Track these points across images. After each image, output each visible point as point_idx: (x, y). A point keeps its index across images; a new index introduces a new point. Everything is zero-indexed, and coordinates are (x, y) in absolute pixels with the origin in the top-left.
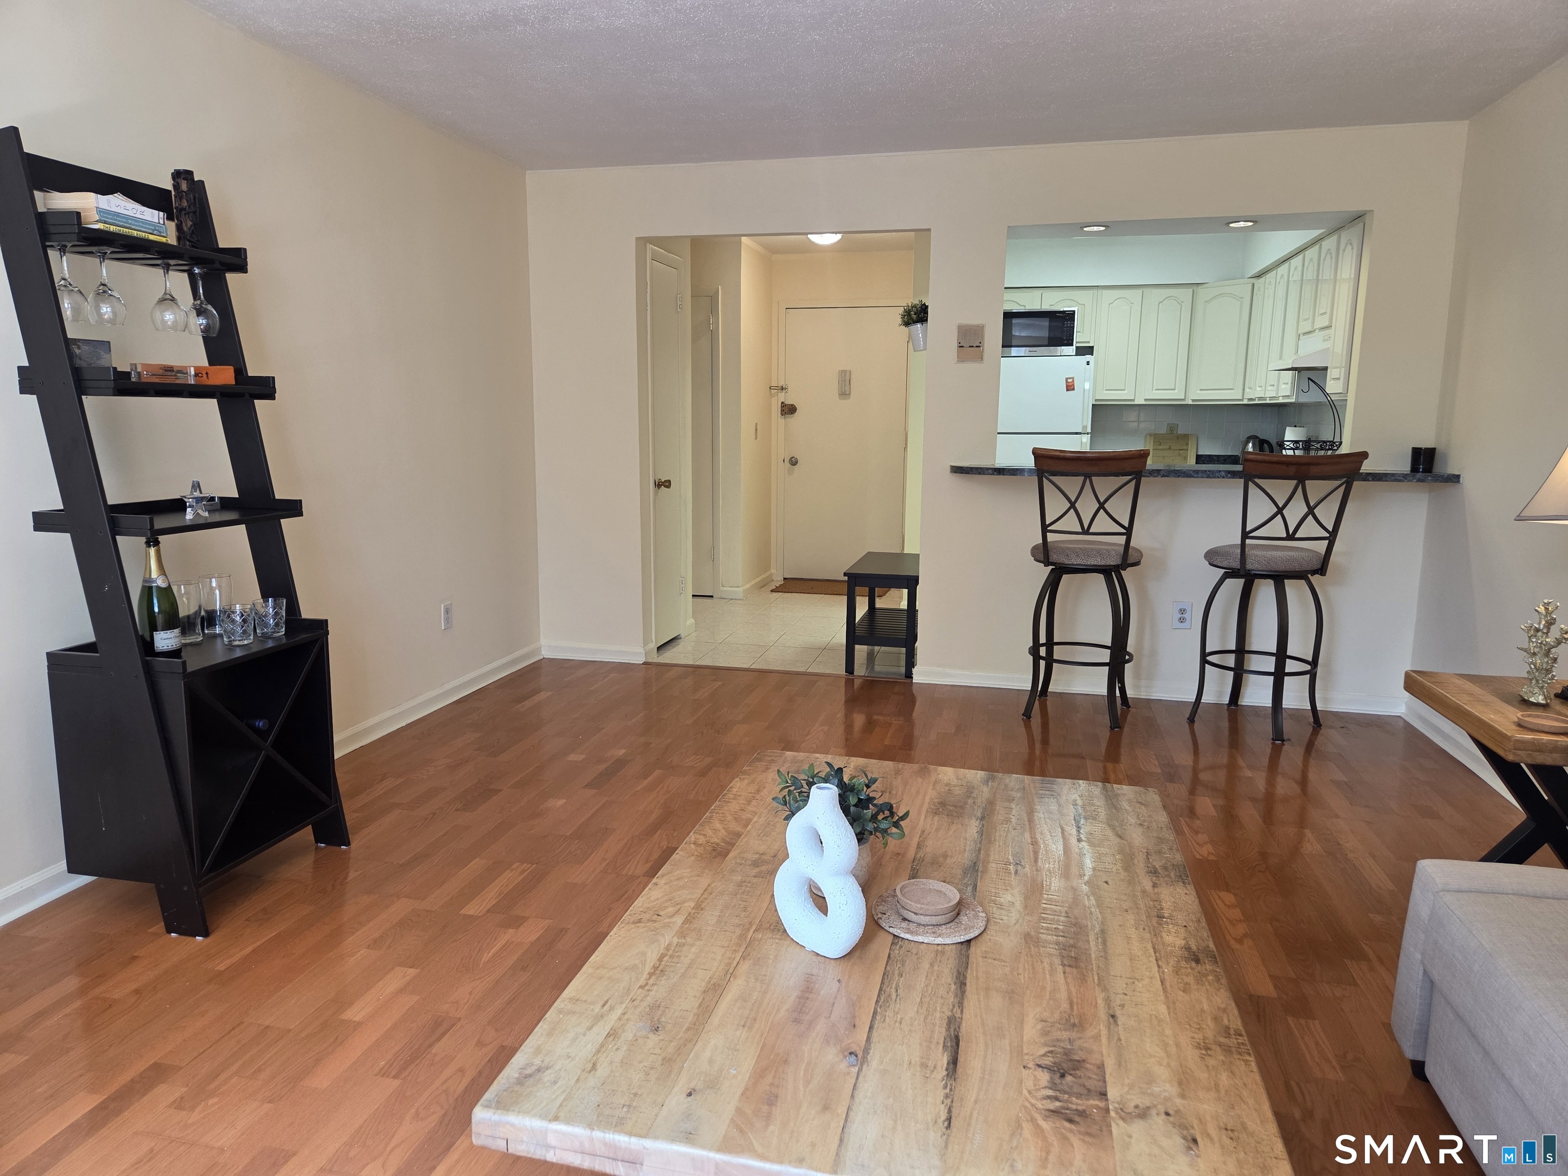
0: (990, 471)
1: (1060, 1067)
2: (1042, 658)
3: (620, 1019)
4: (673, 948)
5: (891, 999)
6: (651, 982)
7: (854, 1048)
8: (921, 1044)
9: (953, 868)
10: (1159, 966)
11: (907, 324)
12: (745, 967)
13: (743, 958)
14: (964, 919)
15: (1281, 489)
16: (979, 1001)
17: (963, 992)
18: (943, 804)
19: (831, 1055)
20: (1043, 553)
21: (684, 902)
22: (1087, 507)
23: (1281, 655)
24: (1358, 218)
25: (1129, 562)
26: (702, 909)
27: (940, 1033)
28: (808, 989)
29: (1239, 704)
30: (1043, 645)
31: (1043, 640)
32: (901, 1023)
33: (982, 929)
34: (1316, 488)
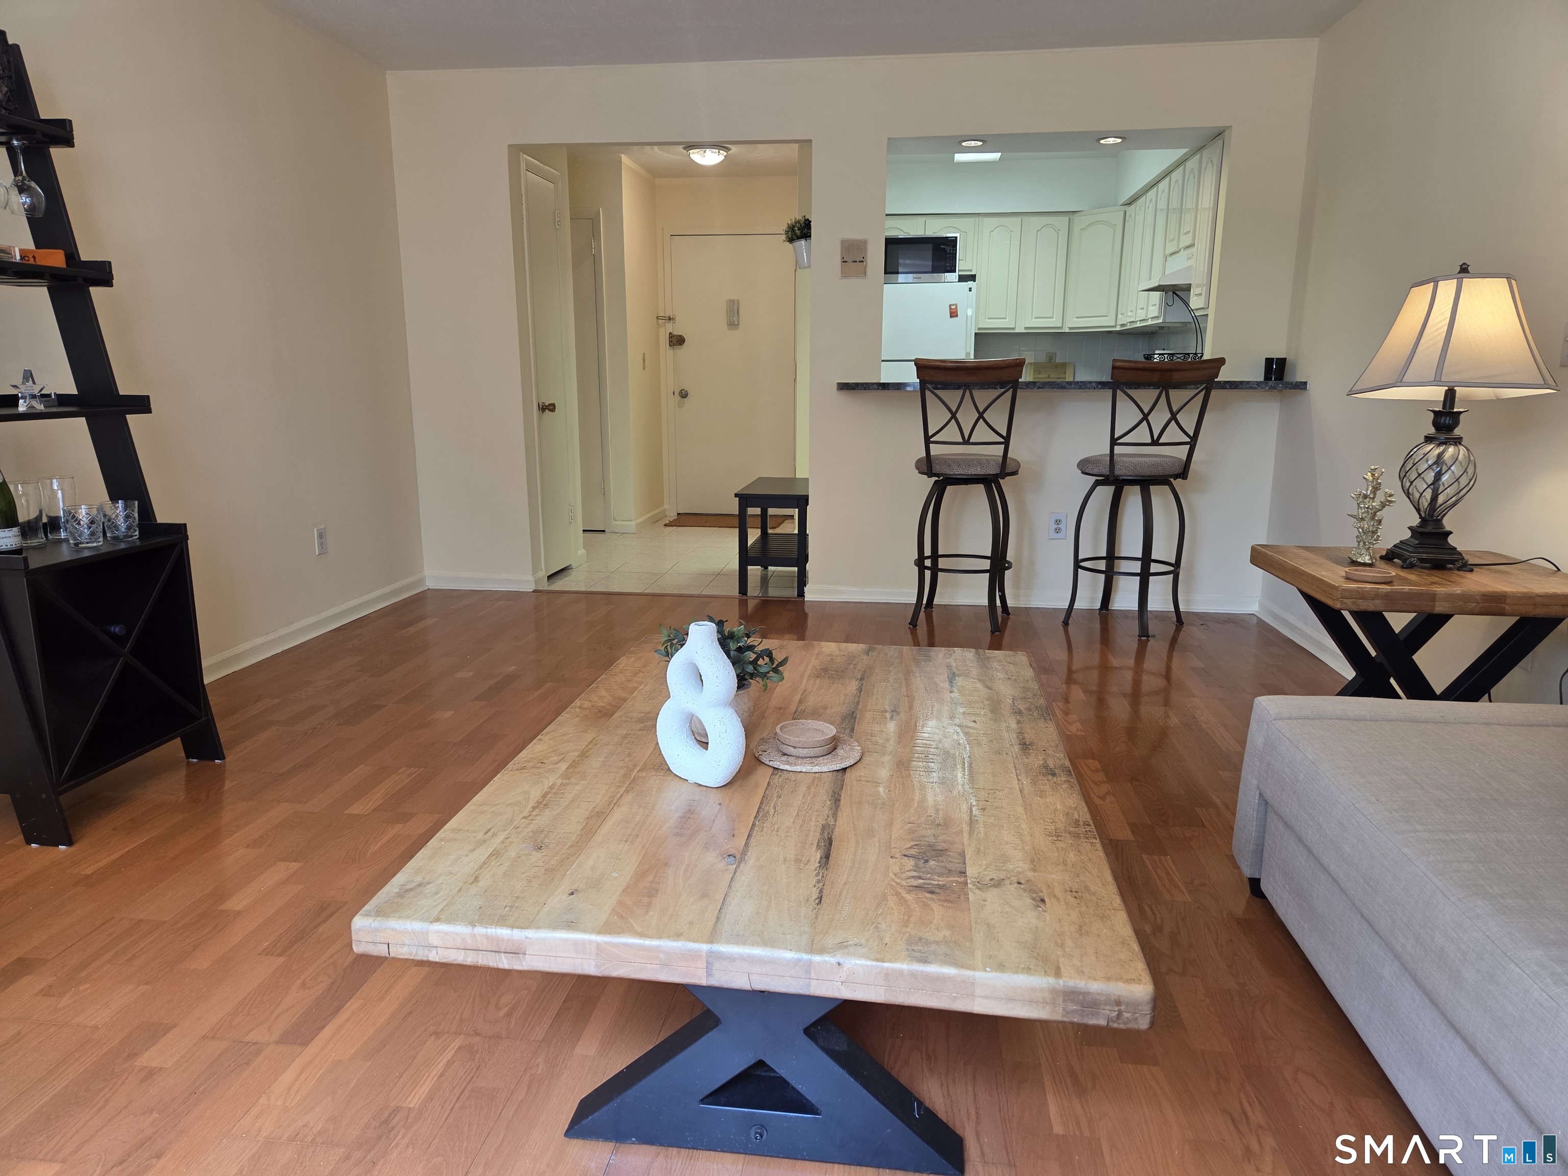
0: (875, 386)
1: (924, 855)
2: (928, 568)
3: (503, 842)
4: (557, 787)
5: (769, 814)
6: (534, 813)
7: (732, 851)
8: (796, 845)
9: (832, 717)
10: (1018, 780)
11: (791, 240)
12: (629, 797)
13: (627, 791)
14: (840, 752)
15: (1146, 397)
16: (852, 812)
17: (837, 807)
18: (825, 670)
19: (711, 857)
20: (927, 466)
21: (569, 752)
22: (967, 417)
23: (1146, 559)
24: (1218, 135)
25: (1007, 471)
26: (587, 757)
27: (814, 835)
28: (689, 813)
29: (1109, 608)
30: (928, 558)
31: (928, 552)
32: (778, 831)
33: (858, 758)
34: (1178, 396)
